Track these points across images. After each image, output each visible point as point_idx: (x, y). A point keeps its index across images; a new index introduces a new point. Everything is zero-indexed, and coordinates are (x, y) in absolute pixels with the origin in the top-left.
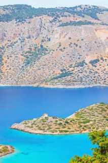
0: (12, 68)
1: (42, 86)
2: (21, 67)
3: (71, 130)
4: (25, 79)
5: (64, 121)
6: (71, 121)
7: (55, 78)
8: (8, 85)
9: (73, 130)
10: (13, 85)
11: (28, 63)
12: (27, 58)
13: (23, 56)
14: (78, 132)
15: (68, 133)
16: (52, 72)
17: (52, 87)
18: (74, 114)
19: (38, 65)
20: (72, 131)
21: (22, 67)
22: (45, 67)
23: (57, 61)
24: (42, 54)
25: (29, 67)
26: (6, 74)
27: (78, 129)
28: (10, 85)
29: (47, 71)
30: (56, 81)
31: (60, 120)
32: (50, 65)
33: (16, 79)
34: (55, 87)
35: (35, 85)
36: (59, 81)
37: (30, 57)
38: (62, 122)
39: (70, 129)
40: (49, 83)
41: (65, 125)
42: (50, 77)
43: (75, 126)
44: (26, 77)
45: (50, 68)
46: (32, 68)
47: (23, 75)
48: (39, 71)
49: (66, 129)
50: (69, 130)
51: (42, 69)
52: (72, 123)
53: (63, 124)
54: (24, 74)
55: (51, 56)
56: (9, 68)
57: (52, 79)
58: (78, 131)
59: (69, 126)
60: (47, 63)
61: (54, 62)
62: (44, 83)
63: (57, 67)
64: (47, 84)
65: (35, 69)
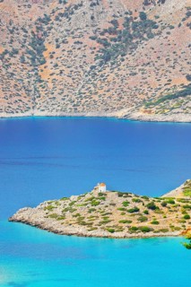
0: (67, 71)
1: (136, 115)
2: (88, 69)
3: (161, 226)
4: (96, 97)
5: (146, 203)
6: (164, 205)
7: (170, 97)
8: (54, 113)
9: (166, 226)
10: (64, 114)
11: (107, 59)
12: (106, 45)
13: (95, 42)
14: (177, 233)
15: (151, 234)
16: (164, 81)
17: (160, 118)
18: (183, 186)
19: (131, 63)
20: (163, 230)
21: (92, 67)
22: (147, 68)
23: (179, 53)
24: (141, 37)
25: (108, 69)
26: (50, 85)
27: (180, 225)
28: (58, 114)
29: (152, 79)
30: (172, 103)
31: (137, 201)
32: (160, 63)
33: (74, 97)
34: (169, 118)
35: (120, 114)
36: (179, 105)
37: (113, 43)
38: (139, 206)
39: (157, 223)
40: (154, 110)
41: (147, 213)
42: (158, 94)
43: (173, 216)
44: (101, 92)
45: (160, 72)
46: (116, 70)
47: (93, 89)
48: (132, 78)
49: (146, 224)
50: (154, 226)
51: (140, 74)
52: (165, 210)
53: (141, 211)
54: (95, 86)
55: (165, 42)
56: (58, 71)
57: (163, 100)
58: (178, 229)
59: (157, 216)
60: (153, 58)
61: (172, 57)
62: (142, 108)
63: (178, 68)
64: (150, 112)
65: (124, 73)
